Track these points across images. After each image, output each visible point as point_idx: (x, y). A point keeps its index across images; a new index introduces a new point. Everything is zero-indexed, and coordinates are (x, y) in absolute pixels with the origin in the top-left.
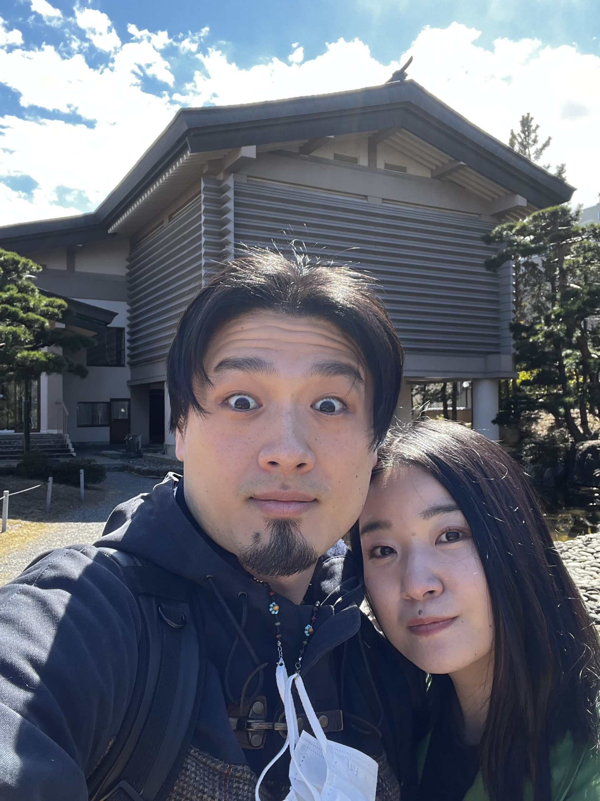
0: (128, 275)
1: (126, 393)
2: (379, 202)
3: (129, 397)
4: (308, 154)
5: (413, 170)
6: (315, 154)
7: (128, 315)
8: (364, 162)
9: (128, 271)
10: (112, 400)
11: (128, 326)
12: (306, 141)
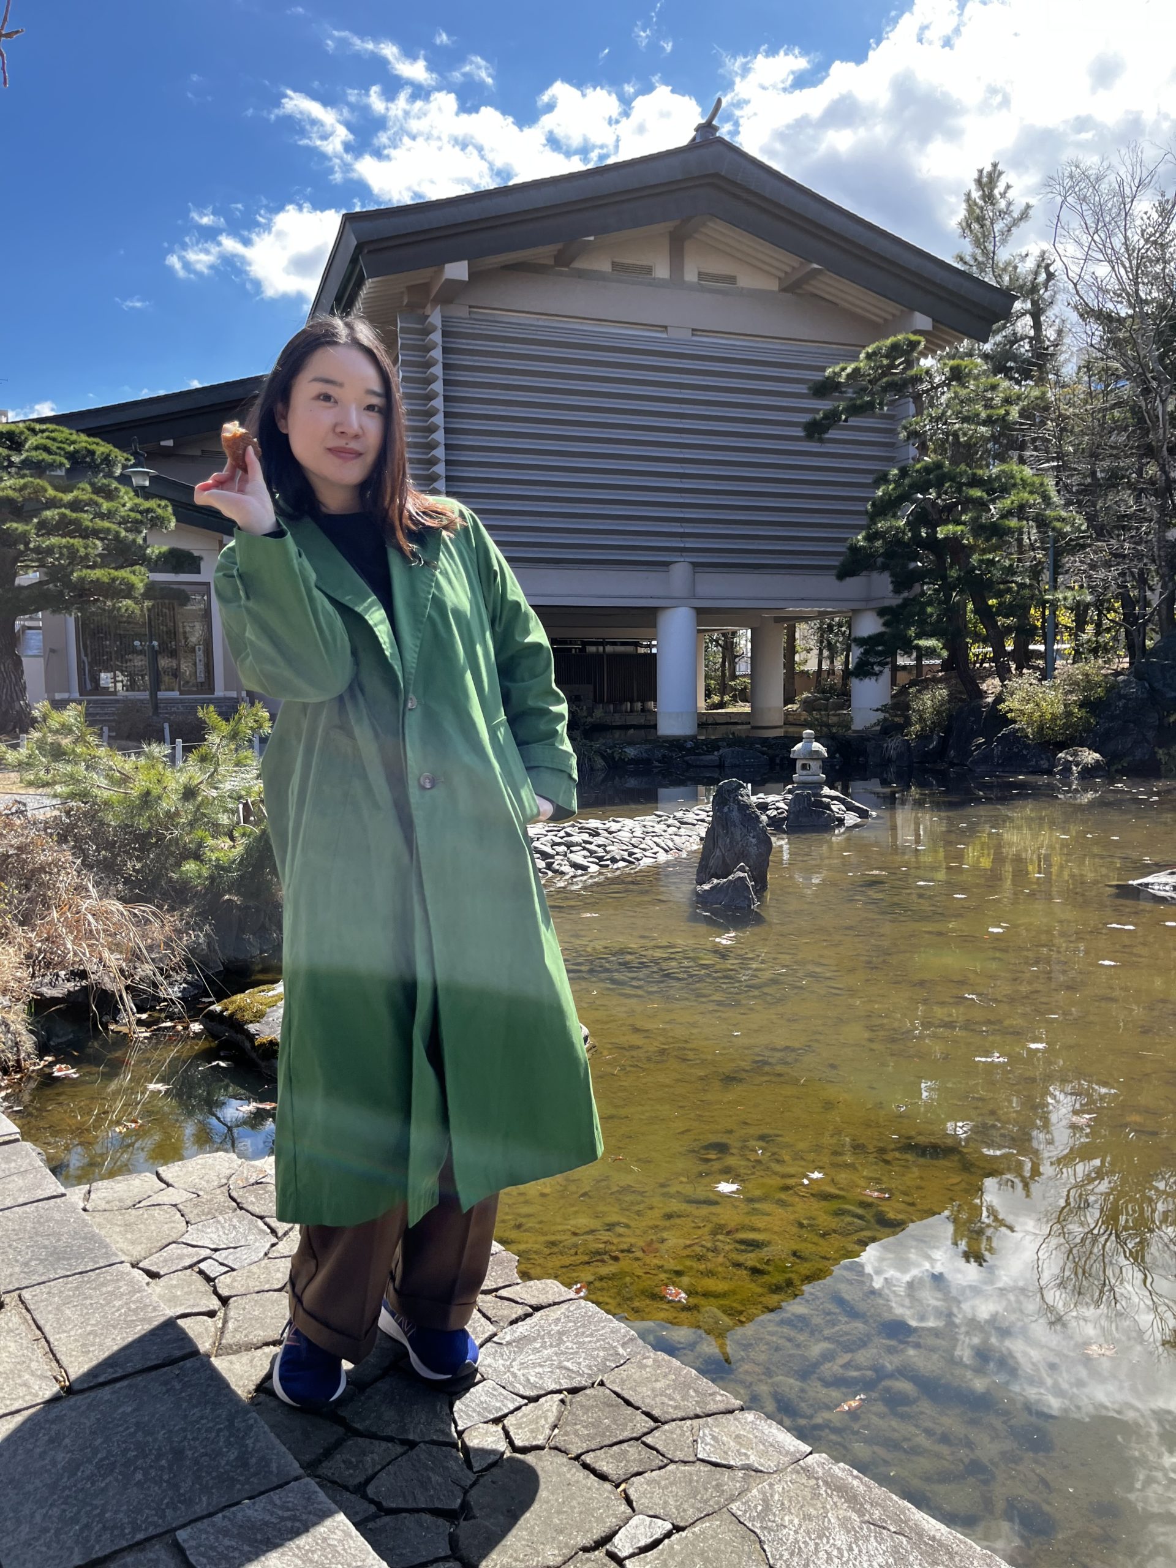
2: (686, 335)
4: (567, 265)
5: (747, 280)
6: (577, 265)
8: (662, 272)
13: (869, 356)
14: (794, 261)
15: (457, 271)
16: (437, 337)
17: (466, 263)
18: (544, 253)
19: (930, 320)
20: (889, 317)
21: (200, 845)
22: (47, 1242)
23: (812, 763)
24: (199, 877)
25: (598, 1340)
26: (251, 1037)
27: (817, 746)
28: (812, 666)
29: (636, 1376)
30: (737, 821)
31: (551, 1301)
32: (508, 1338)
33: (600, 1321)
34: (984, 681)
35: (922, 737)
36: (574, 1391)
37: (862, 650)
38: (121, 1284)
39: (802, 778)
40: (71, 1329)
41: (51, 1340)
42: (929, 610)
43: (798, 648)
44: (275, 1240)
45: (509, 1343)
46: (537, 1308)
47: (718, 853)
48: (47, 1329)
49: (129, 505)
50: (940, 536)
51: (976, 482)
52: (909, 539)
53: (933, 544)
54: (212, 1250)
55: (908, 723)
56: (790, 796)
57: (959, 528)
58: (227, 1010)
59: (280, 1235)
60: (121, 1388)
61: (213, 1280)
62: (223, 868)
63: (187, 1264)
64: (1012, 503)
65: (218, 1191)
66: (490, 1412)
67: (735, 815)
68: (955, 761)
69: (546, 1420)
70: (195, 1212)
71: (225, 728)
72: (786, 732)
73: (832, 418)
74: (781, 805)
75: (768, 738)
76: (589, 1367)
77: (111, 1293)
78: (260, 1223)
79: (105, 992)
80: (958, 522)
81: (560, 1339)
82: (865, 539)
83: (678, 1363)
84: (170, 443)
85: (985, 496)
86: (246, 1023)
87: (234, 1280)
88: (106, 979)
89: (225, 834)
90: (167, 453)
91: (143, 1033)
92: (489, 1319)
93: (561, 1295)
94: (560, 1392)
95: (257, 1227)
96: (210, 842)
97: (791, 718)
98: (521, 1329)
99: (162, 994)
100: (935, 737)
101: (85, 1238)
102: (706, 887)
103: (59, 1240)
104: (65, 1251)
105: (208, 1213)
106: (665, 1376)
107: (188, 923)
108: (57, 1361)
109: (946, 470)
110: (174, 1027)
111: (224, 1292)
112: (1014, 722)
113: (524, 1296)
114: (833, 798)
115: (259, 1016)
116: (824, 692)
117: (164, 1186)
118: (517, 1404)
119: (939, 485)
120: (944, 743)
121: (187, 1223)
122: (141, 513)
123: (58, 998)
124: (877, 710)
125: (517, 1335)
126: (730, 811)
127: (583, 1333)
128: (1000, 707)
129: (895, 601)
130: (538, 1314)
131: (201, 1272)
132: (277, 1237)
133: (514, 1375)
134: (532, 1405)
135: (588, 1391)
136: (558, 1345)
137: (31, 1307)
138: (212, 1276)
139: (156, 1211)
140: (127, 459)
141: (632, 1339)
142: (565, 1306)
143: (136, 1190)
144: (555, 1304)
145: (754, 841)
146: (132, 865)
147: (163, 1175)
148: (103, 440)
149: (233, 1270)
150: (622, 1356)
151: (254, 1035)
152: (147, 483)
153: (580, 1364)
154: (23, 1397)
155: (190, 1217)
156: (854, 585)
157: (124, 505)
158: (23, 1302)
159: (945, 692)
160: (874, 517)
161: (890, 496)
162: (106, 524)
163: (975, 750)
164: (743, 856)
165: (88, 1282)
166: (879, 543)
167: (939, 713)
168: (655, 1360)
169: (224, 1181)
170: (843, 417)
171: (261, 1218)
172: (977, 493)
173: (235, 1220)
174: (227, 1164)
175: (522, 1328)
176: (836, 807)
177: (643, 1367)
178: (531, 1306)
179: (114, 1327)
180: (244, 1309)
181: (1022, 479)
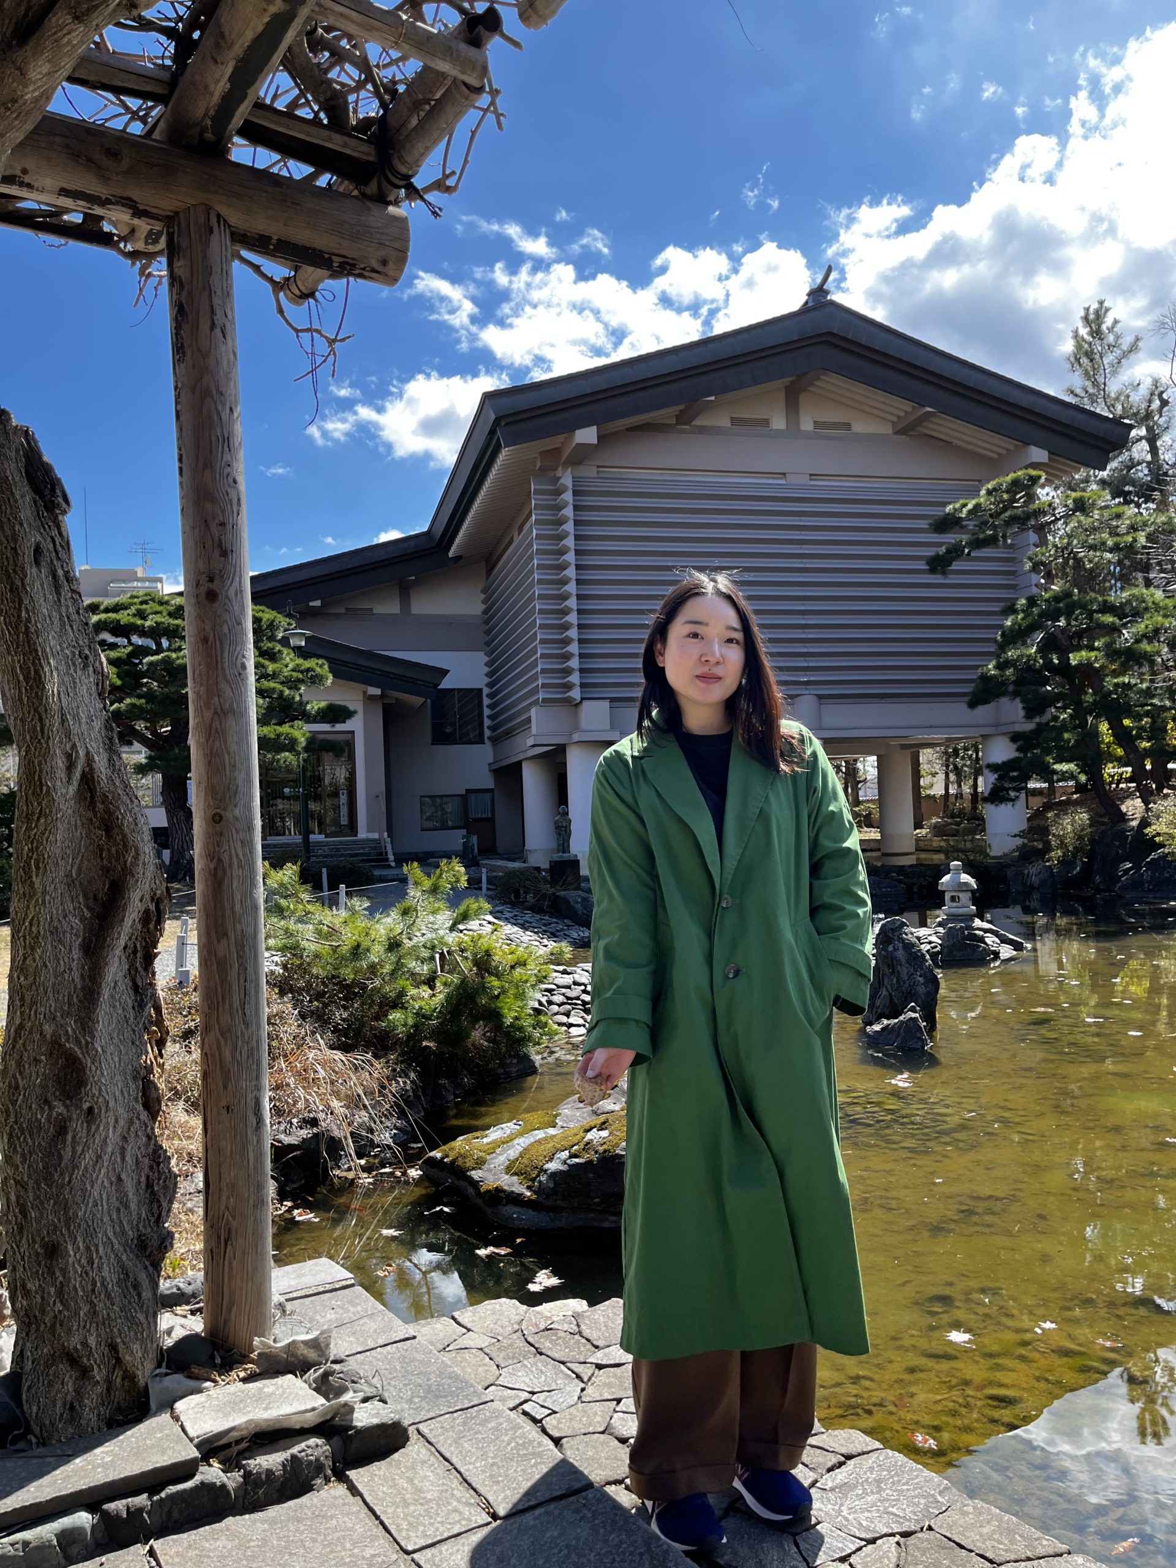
0: (485, 612)
1: (488, 782)
2: (805, 480)
3: (492, 786)
4: (688, 423)
5: (860, 427)
6: (698, 422)
7: (487, 669)
8: (779, 423)
9: (484, 607)
10: (468, 791)
11: (488, 685)
12: (682, 407)
13: (989, 493)
14: (907, 406)
15: (587, 435)
16: (568, 496)
17: (595, 427)
18: (667, 414)
19: (1046, 453)
20: (1004, 452)
21: (402, 994)
22: (420, 1381)
23: (961, 895)
24: (405, 1025)
25: (915, 1489)
26: (475, 1184)
27: (965, 878)
28: (938, 790)
29: (962, 1521)
30: (903, 961)
31: (859, 1451)
32: (830, 1484)
33: (911, 1470)
34: (1123, 803)
35: (1066, 863)
36: (906, 1535)
37: (996, 776)
38: (501, 1420)
39: (953, 911)
40: (476, 1461)
41: (462, 1470)
42: (1066, 736)
43: (923, 772)
44: (583, 1385)
45: (832, 1489)
46: (849, 1457)
47: (884, 992)
48: (454, 1460)
49: (291, 666)
50: (1073, 663)
51: (1107, 608)
52: (1041, 666)
53: (1065, 669)
54: (530, 1392)
55: (1048, 848)
56: (941, 930)
57: (1093, 654)
58: (447, 1156)
59: (585, 1380)
60: (540, 1515)
61: (540, 1421)
62: (424, 1016)
63: (511, 1406)
64: (1147, 627)
65: (515, 1336)
66: (834, 1551)
67: (901, 954)
68: (1102, 887)
69: (889, 1559)
70: (502, 1355)
71: (427, 884)
72: (918, 859)
73: (955, 552)
74: (934, 938)
75: (903, 866)
76: (915, 1513)
77: (496, 1429)
78: (562, 1366)
79: (332, 1139)
80: (1091, 648)
81: (878, 1486)
82: (996, 667)
83: (998, 1511)
84: (318, 603)
85: (1117, 621)
86: (468, 1170)
87: (559, 1422)
88: (335, 1128)
89: (425, 983)
90: (315, 613)
91: (366, 1180)
92: (807, 1466)
93: (867, 1445)
94: (893, 1535)
95: (562, 1371)
96: (413, 992)
97: (921, 844)
98: (839, 1477)
99: (376, 1140)
100: (1078, 862)
101: (450, 1378)
102: (877, 1028)
103: (429, 1379)
104: (439, 1391)
105: (514, 1358)
106: (988, 1522)
107: (394, 1070)
108: (475, 1490)
109: (1076, 598)
110: (392, 1174)
111: (556, 1434)
112: (1164, 846)
113: (833, 1445)
114: (986, 931)
115: (480, 1163)
116: (953, 816)
117: (465, 1331)
118: (858, 1546)
119: (1069, 613)
120: (1087, 868)
121: (498, 1366)
122: (302, 672)
123: (294, 1145)
124: (1015, 836)
125: (838, 1481)
126: (895, 949)
127: (899, 1481)
128: (1147, 831)
129: (1029, 726)
130: (851, 1463)
131: (525, 1413)
132: (583, 1381)
133: (847, 1519)
134: (870, 1546)
135: (920, 1535)
136: (878, 1492)
137: (433, 1440)
138: (538, 1417)
139: (466, 1354)
140: (289, 624)
141: (946, 1488)
142: (874, 1455)
143: (441, 1334)
144: (864, 1453)
145: (921, 979)
146: (339, 1016)
147: (460, 1319)
148: (268, 607)
149: (555, 1412)
150: (942, 1503)
151: (478, 1182)
152: (303, 643)
153: (904, 1510)
154: (459, 1521)
155: (499, 1360)
156: (983, 712)
157: (287, 666)
158: (423, 1436)
159: (1085, 816)
160: (1003, 647)
161: (1020, 626)
162: (272, 684)
163: (1123, 876)
164: (910, 996)
165: (472, 1418)
166: (1010, 672)
167: (1080, 838)
168: (974, 1508)
169: (516, 1327)
170: (966, 551)
171: (563, 1363)
172: (1108, 619)
173: (540, 1365)
174: (513, 1311)
175: (841, 1475)
176: (990, 939)
177: (967, 1513)
178: (842, 1455)
179: (512, 1460)
180: (578, 1449)
181: (1153, 603)
